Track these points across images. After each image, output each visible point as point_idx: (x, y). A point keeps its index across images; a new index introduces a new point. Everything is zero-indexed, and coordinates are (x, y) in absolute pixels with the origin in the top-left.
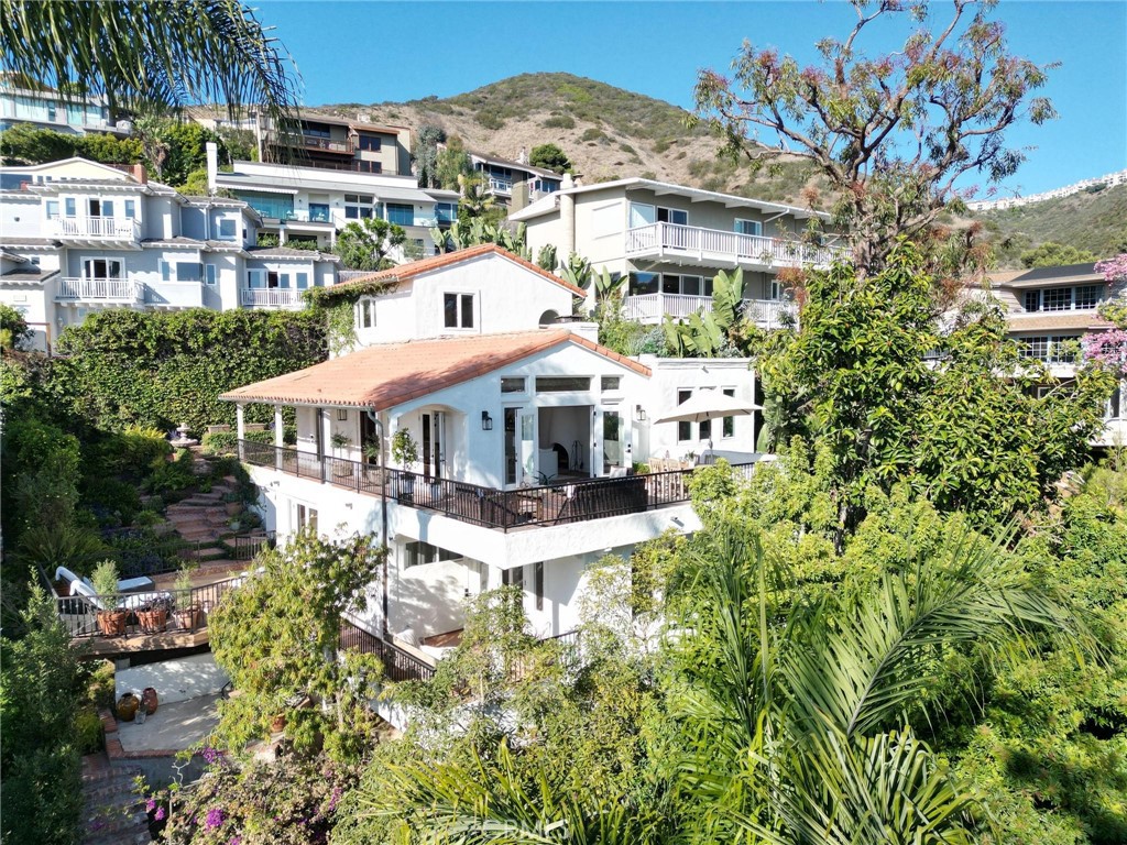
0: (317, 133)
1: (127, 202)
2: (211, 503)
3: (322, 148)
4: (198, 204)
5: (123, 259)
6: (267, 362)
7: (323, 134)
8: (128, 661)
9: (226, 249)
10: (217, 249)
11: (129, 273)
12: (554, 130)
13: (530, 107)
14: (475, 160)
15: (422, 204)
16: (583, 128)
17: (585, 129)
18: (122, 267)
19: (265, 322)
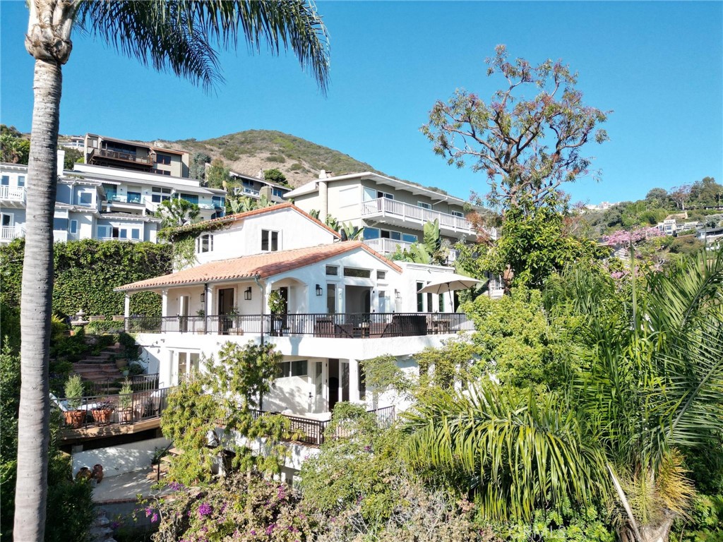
0: (128, 151)
1: (20, 177)
2: (102, 361)
3: (130, 160)
4: (67, 182)
5: (13, 214)
6: (132, 276)
7: (132, 152)
8: (82, 446)
9: (86, 211)
10: (80, 210)
11: (16, 223)
12: (272, 163)
13: (257, 149)
14: (232, 174)
15: (204, 195)
16: (290, 163)
17: (292, 164)
18: (12, 219)
19: (133, 249)
